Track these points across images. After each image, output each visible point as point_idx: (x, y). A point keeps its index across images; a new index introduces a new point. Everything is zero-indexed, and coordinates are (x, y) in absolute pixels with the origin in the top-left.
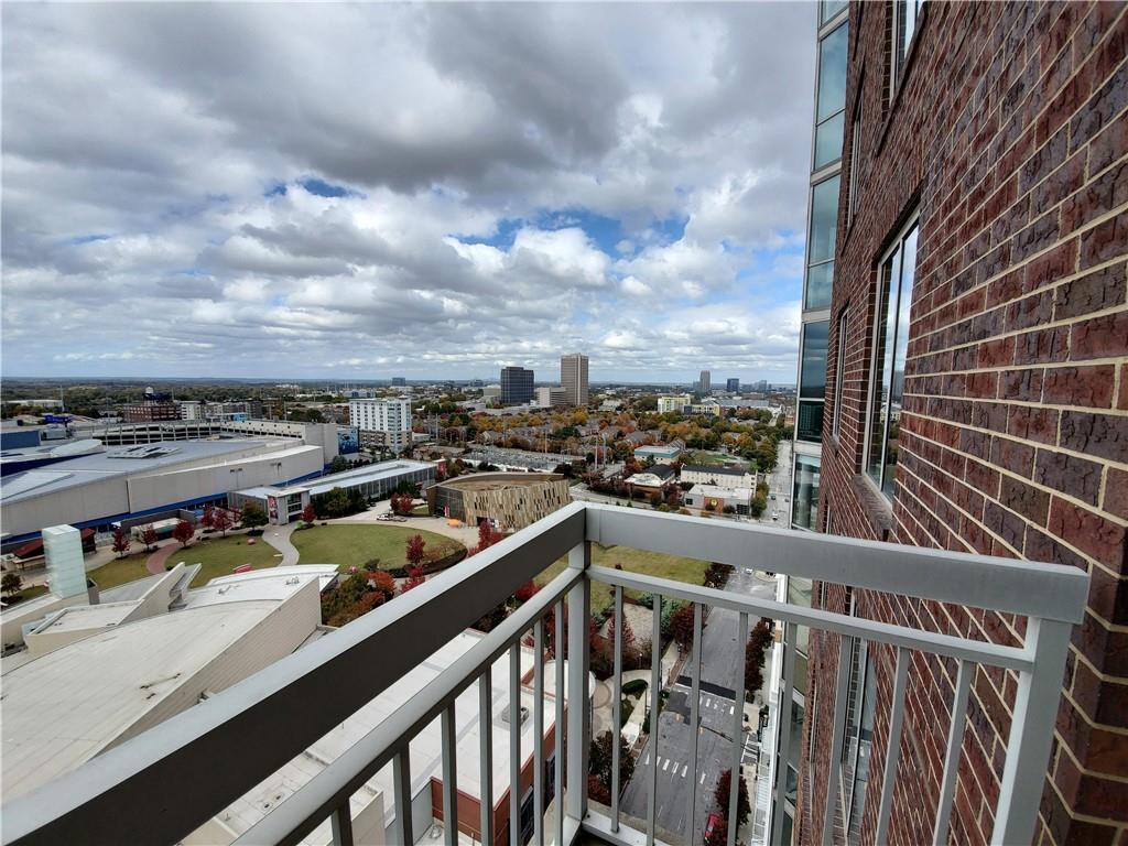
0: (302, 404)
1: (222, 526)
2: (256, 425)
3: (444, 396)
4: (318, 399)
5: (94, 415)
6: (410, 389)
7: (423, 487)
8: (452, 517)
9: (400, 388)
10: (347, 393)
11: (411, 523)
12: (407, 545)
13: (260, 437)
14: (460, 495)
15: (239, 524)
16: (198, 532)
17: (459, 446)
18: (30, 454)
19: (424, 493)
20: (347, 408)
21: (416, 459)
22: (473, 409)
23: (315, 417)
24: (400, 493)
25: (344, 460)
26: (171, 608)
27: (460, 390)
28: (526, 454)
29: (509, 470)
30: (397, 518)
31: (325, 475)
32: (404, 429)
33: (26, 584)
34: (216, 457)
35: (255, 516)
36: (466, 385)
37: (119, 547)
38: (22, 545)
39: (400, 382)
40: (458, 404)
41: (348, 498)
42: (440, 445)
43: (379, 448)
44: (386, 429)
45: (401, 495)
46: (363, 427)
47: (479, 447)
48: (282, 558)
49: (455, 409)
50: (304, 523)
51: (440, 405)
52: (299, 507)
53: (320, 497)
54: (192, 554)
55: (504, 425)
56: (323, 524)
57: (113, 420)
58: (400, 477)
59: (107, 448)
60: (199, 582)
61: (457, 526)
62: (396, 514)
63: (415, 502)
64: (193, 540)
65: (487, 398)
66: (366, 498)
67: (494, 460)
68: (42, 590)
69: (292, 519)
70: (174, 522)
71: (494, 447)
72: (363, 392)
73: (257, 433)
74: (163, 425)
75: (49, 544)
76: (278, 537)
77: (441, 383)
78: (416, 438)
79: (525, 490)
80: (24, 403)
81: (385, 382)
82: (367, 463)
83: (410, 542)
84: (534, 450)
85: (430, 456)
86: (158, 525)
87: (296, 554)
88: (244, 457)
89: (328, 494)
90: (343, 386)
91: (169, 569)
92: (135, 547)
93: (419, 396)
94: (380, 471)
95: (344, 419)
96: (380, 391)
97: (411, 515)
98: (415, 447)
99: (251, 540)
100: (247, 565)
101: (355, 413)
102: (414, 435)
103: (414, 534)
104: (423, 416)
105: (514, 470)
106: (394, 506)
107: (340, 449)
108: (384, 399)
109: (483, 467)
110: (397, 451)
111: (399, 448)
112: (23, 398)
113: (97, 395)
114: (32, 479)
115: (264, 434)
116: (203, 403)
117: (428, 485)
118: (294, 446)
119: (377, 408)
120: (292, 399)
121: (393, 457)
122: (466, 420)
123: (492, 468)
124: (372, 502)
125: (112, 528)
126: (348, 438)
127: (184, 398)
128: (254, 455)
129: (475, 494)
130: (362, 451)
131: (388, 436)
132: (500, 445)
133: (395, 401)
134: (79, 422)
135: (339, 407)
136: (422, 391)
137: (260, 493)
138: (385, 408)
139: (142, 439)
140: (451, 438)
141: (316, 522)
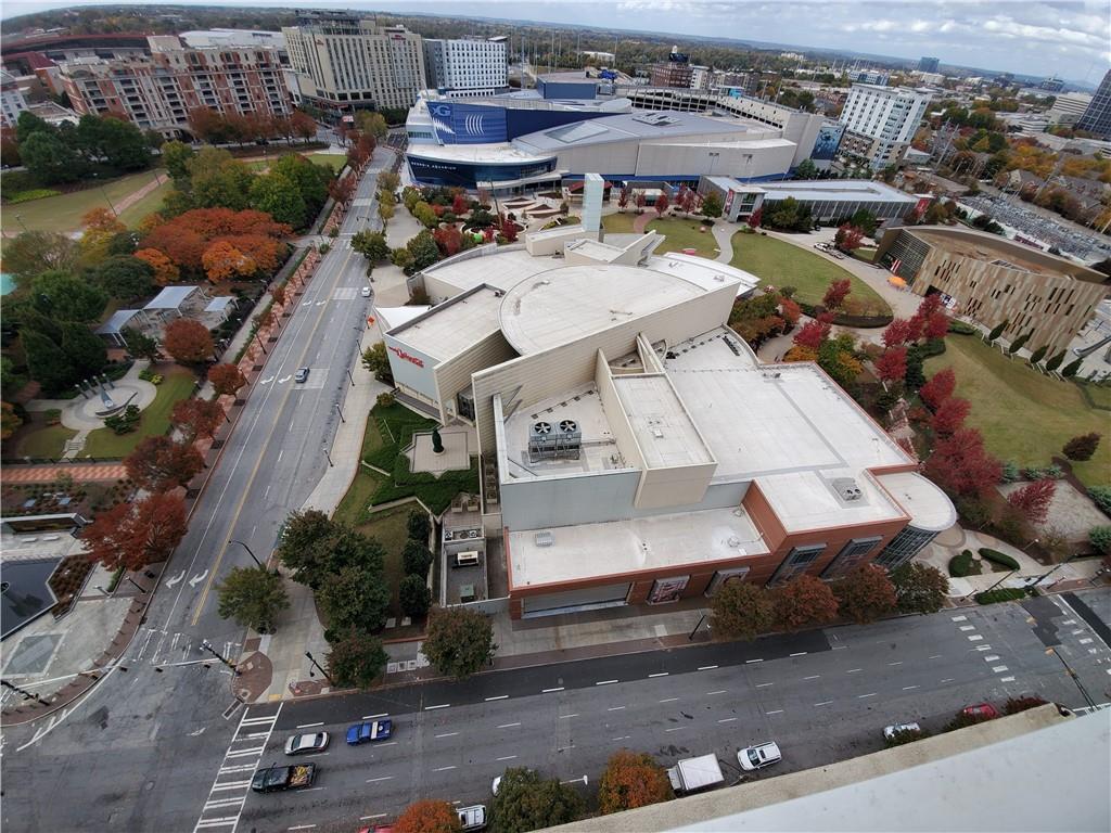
0: (799, 82)
1: (688, 207)
2: (745, 104)
3: (985, 98)
4: (818, 78)
5: (632, 74)
6: (938, 78)
7: (883, 225)
8: (898, 274)
9: (925, 76)
10: (853, 73)
11: (849, 265)
12: (831, 285)
13: (745, 119)
14: (925, 251)
15: (699, 210)
16: (671, 208)
17: (963, 182)
18: (588, 106)
19: (880, 233)
20: (845, 96)
21: (894, 186)
22: (1020, 129)
23: (805, 103)
24: (853, 222)
25: (811, 166)
26: (639, 264)
27: (1015, 92)
28: (1064, 223)
29: (1018, 238)
30: (836, 252)
31: (786, 179)
32: (901, 139)
33: (572, 213)
34: (702, 136)
35: (714, 207)
36: (1030, 85)
37: (622, 204)
38: (573, 182)
39: (930, 65)
40: (999, 115)
41: (798, 214)
42: (937, 174)
43: (856, 159)
44: (879, 132)
45: (851, 228)
46: (851, 128)
47: (993, 191)
48: (718, 254)
49: (990, 124)
50: (748, 227)
51: (970, 112)
52: (749, 209)
53: (772, 202)
54: (663, 226)
55: (1056, 166)
56: (764, 234)
57: (643, 81)
58: (863, 203)
59: (634, 109)
60: (660, 251)
61: (898, 287)
62: (837, 248)
63: (865, 241)
64: (666, 213)
65: (1054, 115)
66: (814, 218)
67: (1005, 218)
68: (576, 221)
69: (741, 219)
70: (658, 192)
71: (1015, 199)
72: (874, 73)
73: (744, 114)
74: (675, 92)
75: (587, 186)
76: (724, 233)
77: (991, 75)
78: (910, 156)
79: (1025, 276)
80: (592, 54)
81: (909, 62)
82: (834, 177)
83: (835, 284)
84: (1082, 222)
85: (915, 186)
86: (649, 192)
87: (730, 255)
88: (724, 140)
89: (781, 202)
90: (852, 63)
91: (646, 233)
92: (631, 207)
93: (946, 91)
94: (844, 190)
95: (834, 113)
96: (897, 74)
97: (850, 255)
98: (901, 168)
99: (703, 229)
100: (693, 250)
101: (851, 105)
102: (910, 150)
103: (844, 277)
104: (936, 124)
105: (1025, 242)
106: (839, 238)
107: (815, 151)
108: (897, 90)
109: (981, 223)
110: (876, 168)
111: (881, 165)
112: (593, 50)
113: (638, 51)
114: (588, 129)
115: (750, 116)
116: (710, 70)
117: (890, 225)
118: (771, 137)
119: (882, 100)
120: (791, 75)
121: (868, 177)
122: (997, 144)
123: (994, 229)
124: (819, 225)
125: (622, 186)
126: (828, 138)
127: (697, 62)
128: (733, 140)
129: (947, 256)
130: (837, 159)
131: (875, 146)
132: (1027, 197)
133: (909, 94)
134: (623, 79)
135: (837, 93)
136: (955, 84)
137: (725, 184)
138: (891, 102)
139: (658, 105)
140: (959, 167)
141: (758, 229)
